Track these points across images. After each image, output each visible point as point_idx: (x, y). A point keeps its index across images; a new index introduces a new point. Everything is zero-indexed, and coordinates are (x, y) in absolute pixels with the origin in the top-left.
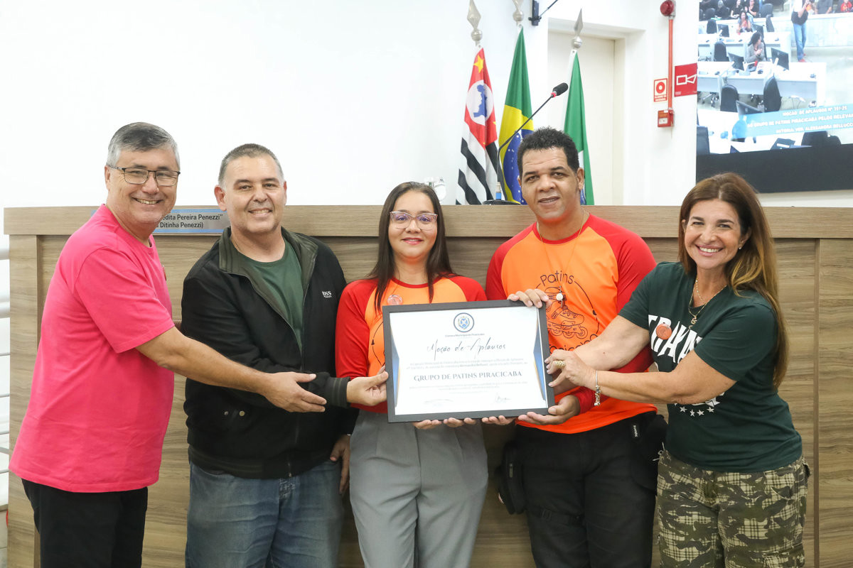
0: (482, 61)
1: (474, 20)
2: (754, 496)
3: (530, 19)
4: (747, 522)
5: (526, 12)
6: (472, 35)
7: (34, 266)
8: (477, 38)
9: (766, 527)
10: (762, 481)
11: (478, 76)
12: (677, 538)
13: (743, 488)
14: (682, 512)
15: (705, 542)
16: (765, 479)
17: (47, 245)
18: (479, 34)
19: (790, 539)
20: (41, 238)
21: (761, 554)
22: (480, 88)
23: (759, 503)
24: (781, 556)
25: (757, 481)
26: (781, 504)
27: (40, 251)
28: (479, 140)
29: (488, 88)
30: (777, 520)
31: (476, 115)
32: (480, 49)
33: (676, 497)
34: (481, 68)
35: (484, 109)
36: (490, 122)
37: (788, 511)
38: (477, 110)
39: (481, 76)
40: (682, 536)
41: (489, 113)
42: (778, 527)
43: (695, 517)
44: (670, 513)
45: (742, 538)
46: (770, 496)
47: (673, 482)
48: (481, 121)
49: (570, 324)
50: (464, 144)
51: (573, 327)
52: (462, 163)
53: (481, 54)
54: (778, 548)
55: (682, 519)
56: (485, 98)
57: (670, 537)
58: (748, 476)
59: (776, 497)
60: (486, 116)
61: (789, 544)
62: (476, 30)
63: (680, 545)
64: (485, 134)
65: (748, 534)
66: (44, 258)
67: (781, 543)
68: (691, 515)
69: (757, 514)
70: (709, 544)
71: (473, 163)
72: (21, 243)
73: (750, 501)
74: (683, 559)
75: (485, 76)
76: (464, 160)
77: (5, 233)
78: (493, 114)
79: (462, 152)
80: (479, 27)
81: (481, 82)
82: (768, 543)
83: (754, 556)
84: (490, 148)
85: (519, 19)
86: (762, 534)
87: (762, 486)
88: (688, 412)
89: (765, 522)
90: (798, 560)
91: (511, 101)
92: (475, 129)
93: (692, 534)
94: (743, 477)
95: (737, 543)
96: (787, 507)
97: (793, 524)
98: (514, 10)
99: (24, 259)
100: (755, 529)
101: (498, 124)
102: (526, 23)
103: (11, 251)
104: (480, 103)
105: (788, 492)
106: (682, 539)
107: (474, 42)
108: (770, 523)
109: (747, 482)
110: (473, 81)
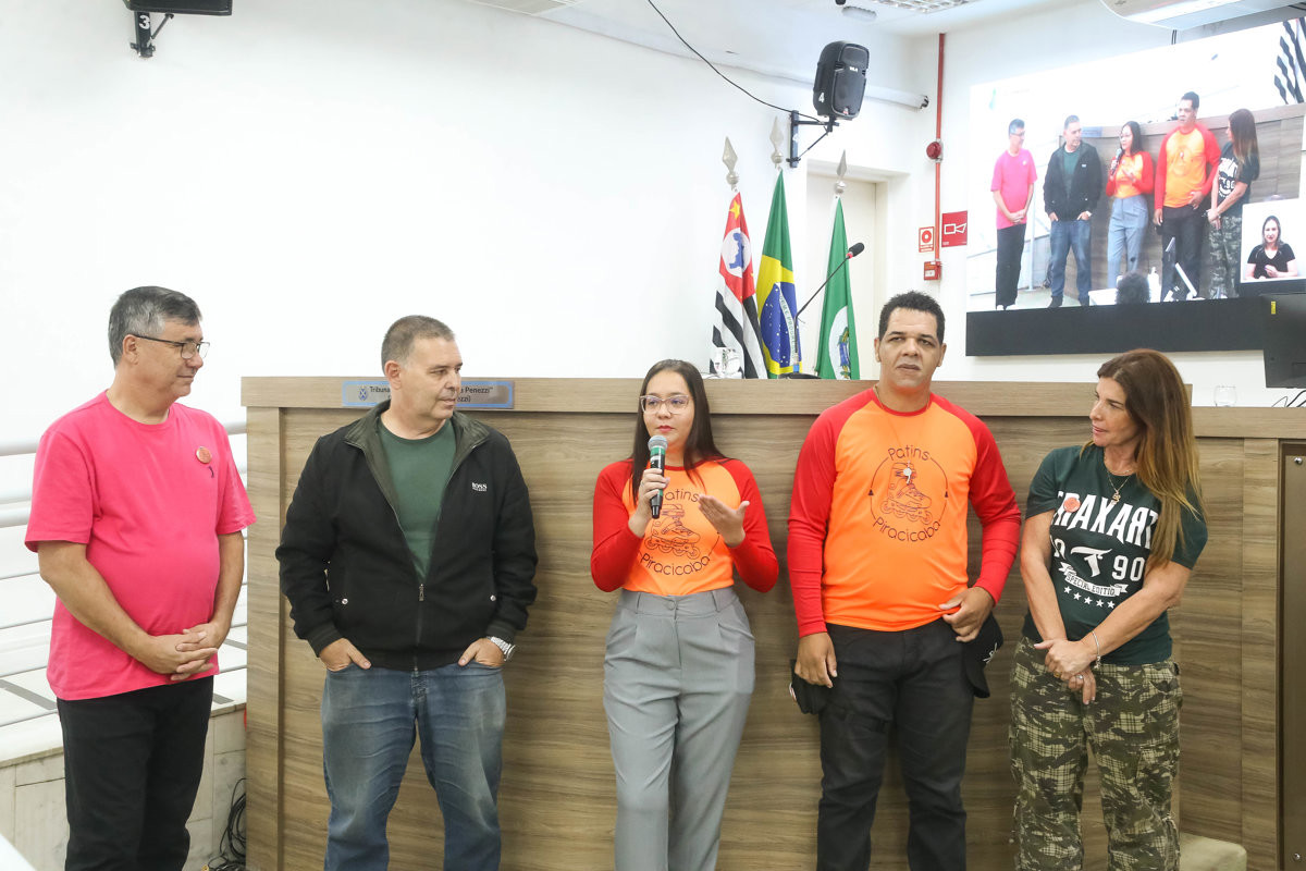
0: (738, 207)
1: (730, 161)
2: (1132, 690)
3: (788, 160)
4: (1123, 716)
5: (785, 153)
6: (728, 177)
7: (276, 441)
8: (733, 181)
9: (1143, 721)
10: (1141, 675)
11: (734, 223)
12: (1043, 734)
13: (1121, 681)
14: (1049, 709)
15: (1071, 739)
16: (1143, 672)
17: (290, 418)
18: (735, 178)
19: (1166, 733)
20: (283, 410)
21: (1138, 747)
22: (737, 237)
23: (1136, 697)
24: (1158, 750)
25: (1136, 674)
26: (1158, 698)
27: (283, 425)
28: (735, 293)
29: (745, 236)
30: (1154, 714)
31: (732, 266)
32: (736, 194)
33: (1043, 691)
34: (737, 214)
35: (740, 260)
36: (747, 274)
37: (1166, 705)
38: (733, 261)
39: (737, 223)
40: (1049, 732)
41: (746, 264)
42: (1154, 720)
43: (1062, 714)
44: (1035, 708)
45: (1118, 732)
46: (1148, 690)
47: (1038, 673)
48: (738, 272)
49: (916, 506)
50: (719, 298)
51: (919, 510)
52: (717, 319)
53: (738, 199)
54: (1155, 741)
55: (1048, 716)
56: (742, 248)
57: (1036, 732)
58: (1126, 669)
59: (1153, 691)
60: (743, 267)
61: (1166, 738)
62: (731, 172)
63: (1047, 741)
64: (743, 287)
65: (1124, 728)
66: (288, 433)
67: (1158, 737)
68: (1057, 713)
69: (1134, 707)
70: (1076, 741)
71: (729, 319)
72: (260, 416)
73: (1125, 695)
74: (1047, 755)
75: (742, 223)
76: (720, 315)
77: (242, 405)
78: (750, 265)
79: (717, 307)
80: (735, 170)
81: (738, 230)
82: (1144, 737)
83: (1131, 749)
84: (747, 304)
85: (778, 161)
86: (1139, 728)
87: (1140, 679)
88: (1082, 599)
89: (1142, 716)
90: (1175, 754)
91: (769, 251)
92: (730, 281)
93: (1059, 731)
94: (1120, 669)
95: (1112, 736)
96: (1164, 701)
97: (1171, 718)
98: (773, 151)
99: (264, 433)
100: (1130, 722)
101: (755, 275)
102: (785, 165)
103: (248, 425)
104: (737, 253)
105: (1165, 686)
106: (1049, 736)
107: (730, 186)
108: (1146, 716)
109: (1125, 674)
110: (728, 229)
